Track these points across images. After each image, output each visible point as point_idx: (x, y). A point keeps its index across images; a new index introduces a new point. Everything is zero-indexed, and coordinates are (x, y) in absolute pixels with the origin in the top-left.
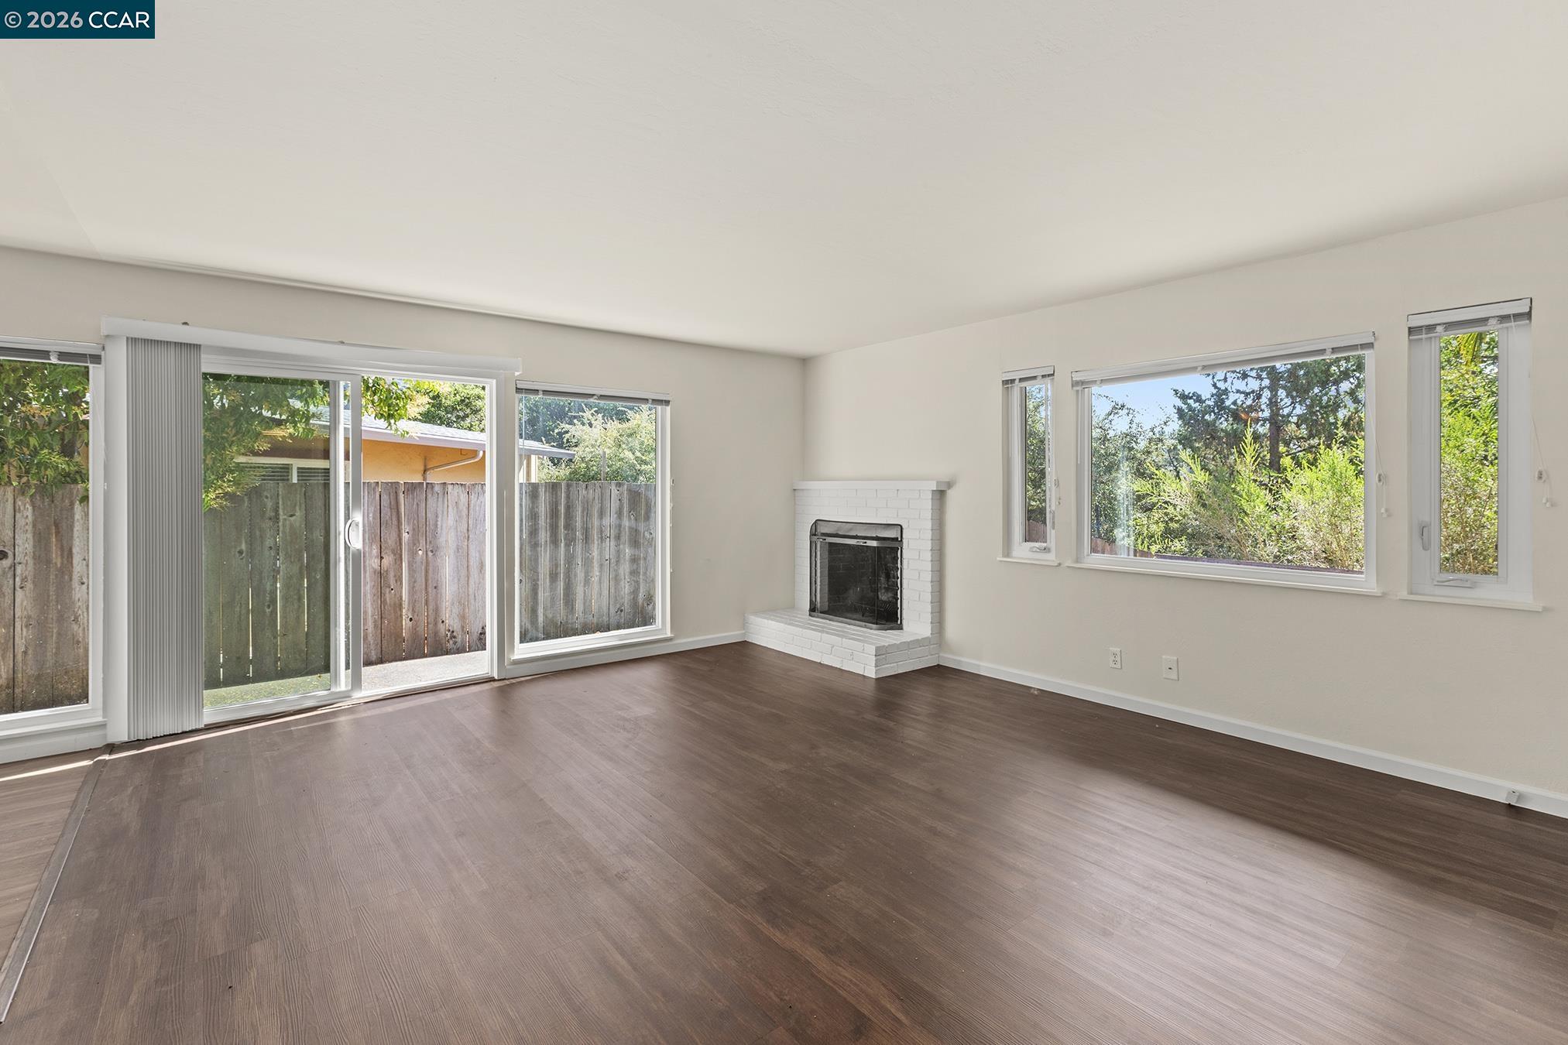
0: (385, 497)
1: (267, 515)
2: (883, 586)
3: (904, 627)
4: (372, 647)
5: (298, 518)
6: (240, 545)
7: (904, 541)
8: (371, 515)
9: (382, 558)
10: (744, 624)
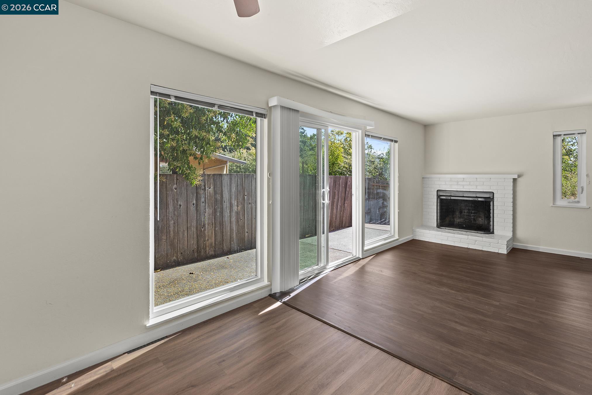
0: (239, 180)
1: (202, 188)
2: (458, 216)
3: (495, 233)
4: (235, 244)
5: (211, 190)
6: (193, 201)
7: (494, 198)
8: (234, 188)
9: (238, 206)
10: (413, 232)
